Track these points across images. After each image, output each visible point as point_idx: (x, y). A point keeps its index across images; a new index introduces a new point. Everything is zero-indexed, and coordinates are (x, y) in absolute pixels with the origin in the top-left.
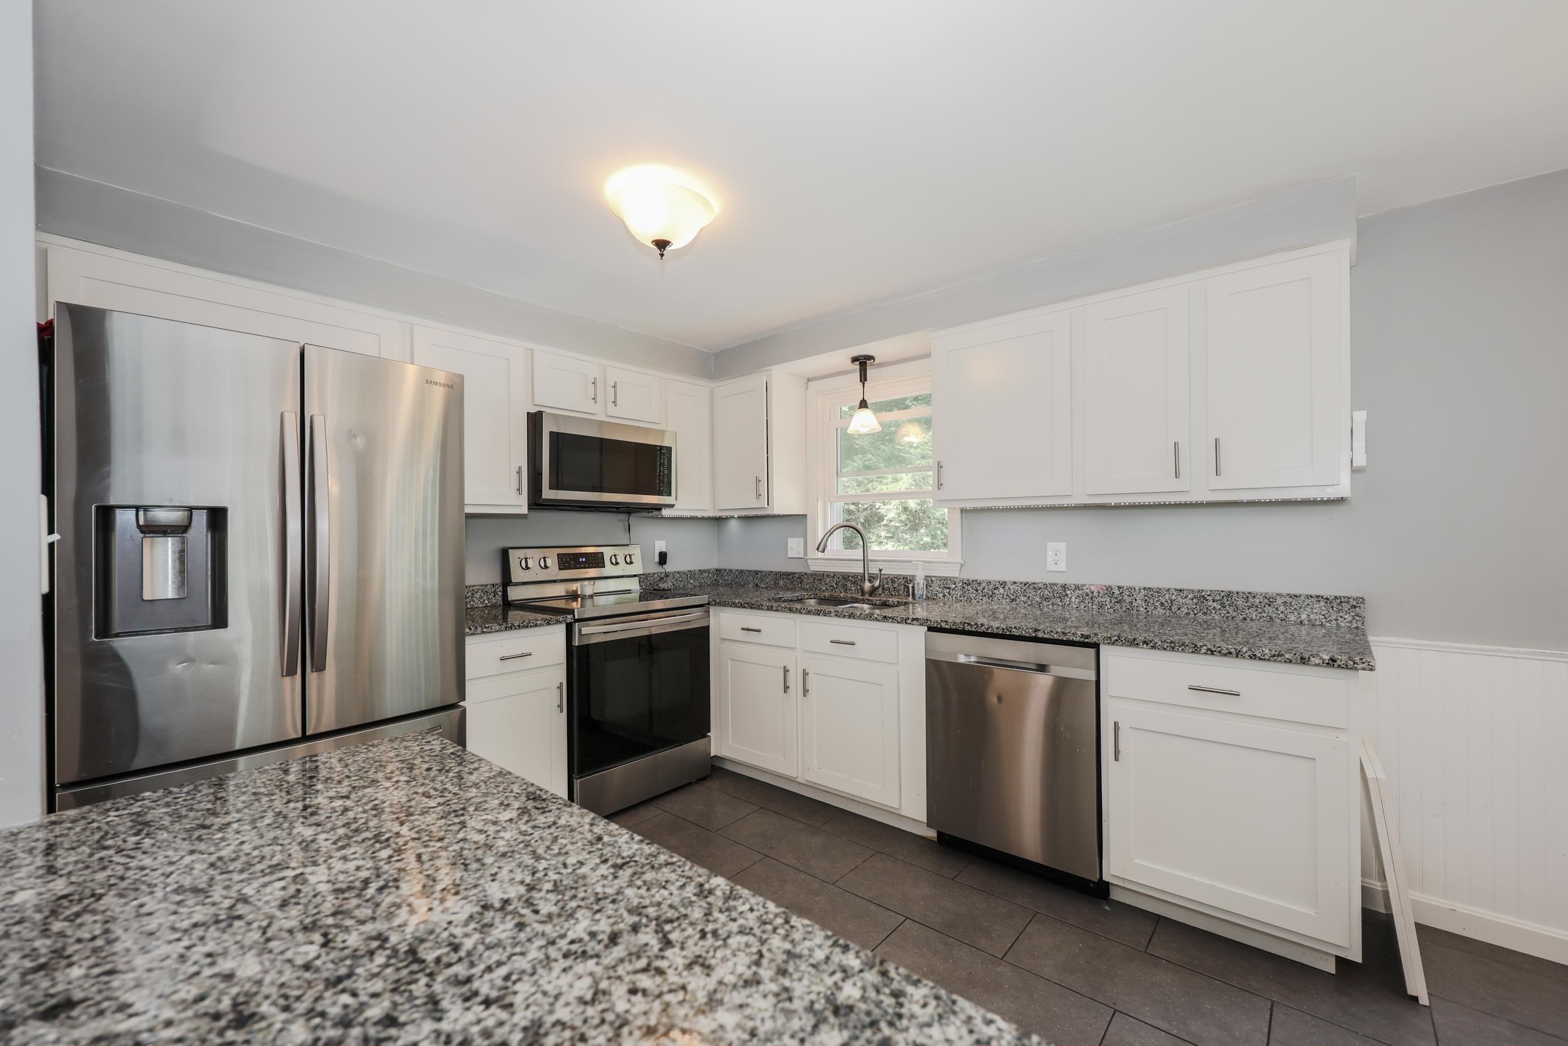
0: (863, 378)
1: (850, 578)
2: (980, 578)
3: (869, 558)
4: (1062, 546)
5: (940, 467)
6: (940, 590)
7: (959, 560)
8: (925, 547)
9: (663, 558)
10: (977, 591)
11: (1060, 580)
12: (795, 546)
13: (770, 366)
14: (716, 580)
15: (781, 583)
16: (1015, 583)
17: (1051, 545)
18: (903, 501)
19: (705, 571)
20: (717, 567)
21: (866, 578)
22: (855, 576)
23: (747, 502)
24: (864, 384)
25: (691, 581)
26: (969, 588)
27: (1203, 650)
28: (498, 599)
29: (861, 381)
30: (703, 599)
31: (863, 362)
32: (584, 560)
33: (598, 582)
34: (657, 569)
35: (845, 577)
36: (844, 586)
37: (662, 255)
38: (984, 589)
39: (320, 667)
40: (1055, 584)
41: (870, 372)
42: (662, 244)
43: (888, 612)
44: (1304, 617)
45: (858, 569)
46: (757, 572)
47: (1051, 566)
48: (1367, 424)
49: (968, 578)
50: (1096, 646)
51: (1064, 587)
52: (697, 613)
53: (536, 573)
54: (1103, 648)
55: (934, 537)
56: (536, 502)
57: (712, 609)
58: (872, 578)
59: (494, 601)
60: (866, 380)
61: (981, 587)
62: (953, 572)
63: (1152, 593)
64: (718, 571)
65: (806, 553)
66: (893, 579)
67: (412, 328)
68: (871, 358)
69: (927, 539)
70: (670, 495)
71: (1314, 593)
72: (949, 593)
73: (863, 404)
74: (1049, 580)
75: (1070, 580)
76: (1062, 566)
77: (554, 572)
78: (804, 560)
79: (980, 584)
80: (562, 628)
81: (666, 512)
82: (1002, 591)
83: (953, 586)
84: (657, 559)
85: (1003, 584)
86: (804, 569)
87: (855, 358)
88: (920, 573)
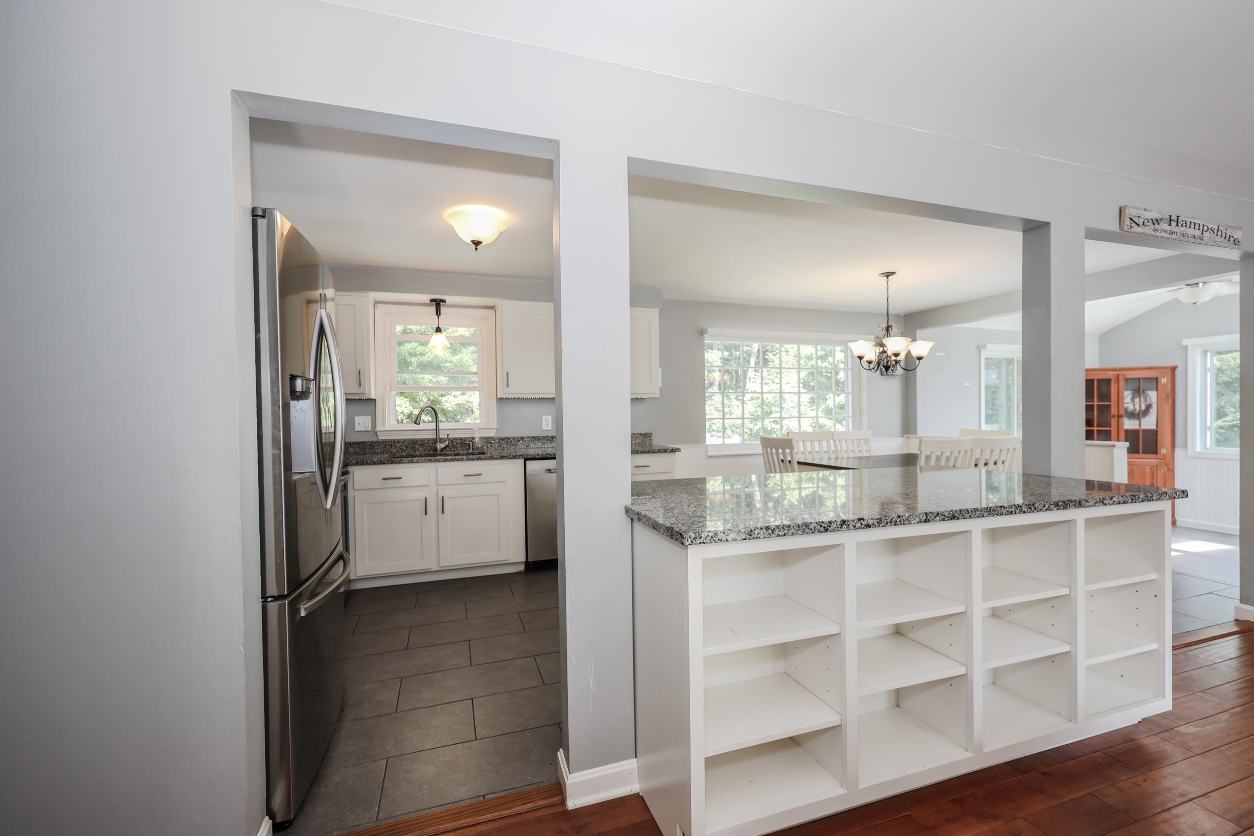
0: (438, 313)
1: (419, 442)
2: (509, 436)
3: (441, 429)
4: (550, 418)
6: (485, 444)
7: (496, 427)
10: (507, 443)
12: (364, 423)
13: (371, 291)
15: (351, 450)
16: (528, 437)
17: (544, 418)
18: (464, 392)
21: (438, 440)
23: (352, 388)
24: (438, 317)
26: (503, 442)
27: (640, 452)
29: (437, 314)
31: (438, 304)
37: (476, 249)
38: (511, 441)
40: (548, 436)
41: (443, 309)
42: (477, 243)
44: (637, 441)
47: (544, 428)
48: (662, 373)
49: (502, 436)
51: (552, 437)
58: (442, 440)
60: (440, 315)
61: (510, 441)
65: (376, 427)
68: (444, 301)
71: (639, 433)
72: (491, 446)
73: (438, 330)
74: (545, 435)
76: (550, 428)
78: (373, 432)
79: (509, 439)
82: (521, 442)
83: (494, 442)
85: (522, 438)
86: (374, 439)
87: (432, 300)
88: (477, 436)
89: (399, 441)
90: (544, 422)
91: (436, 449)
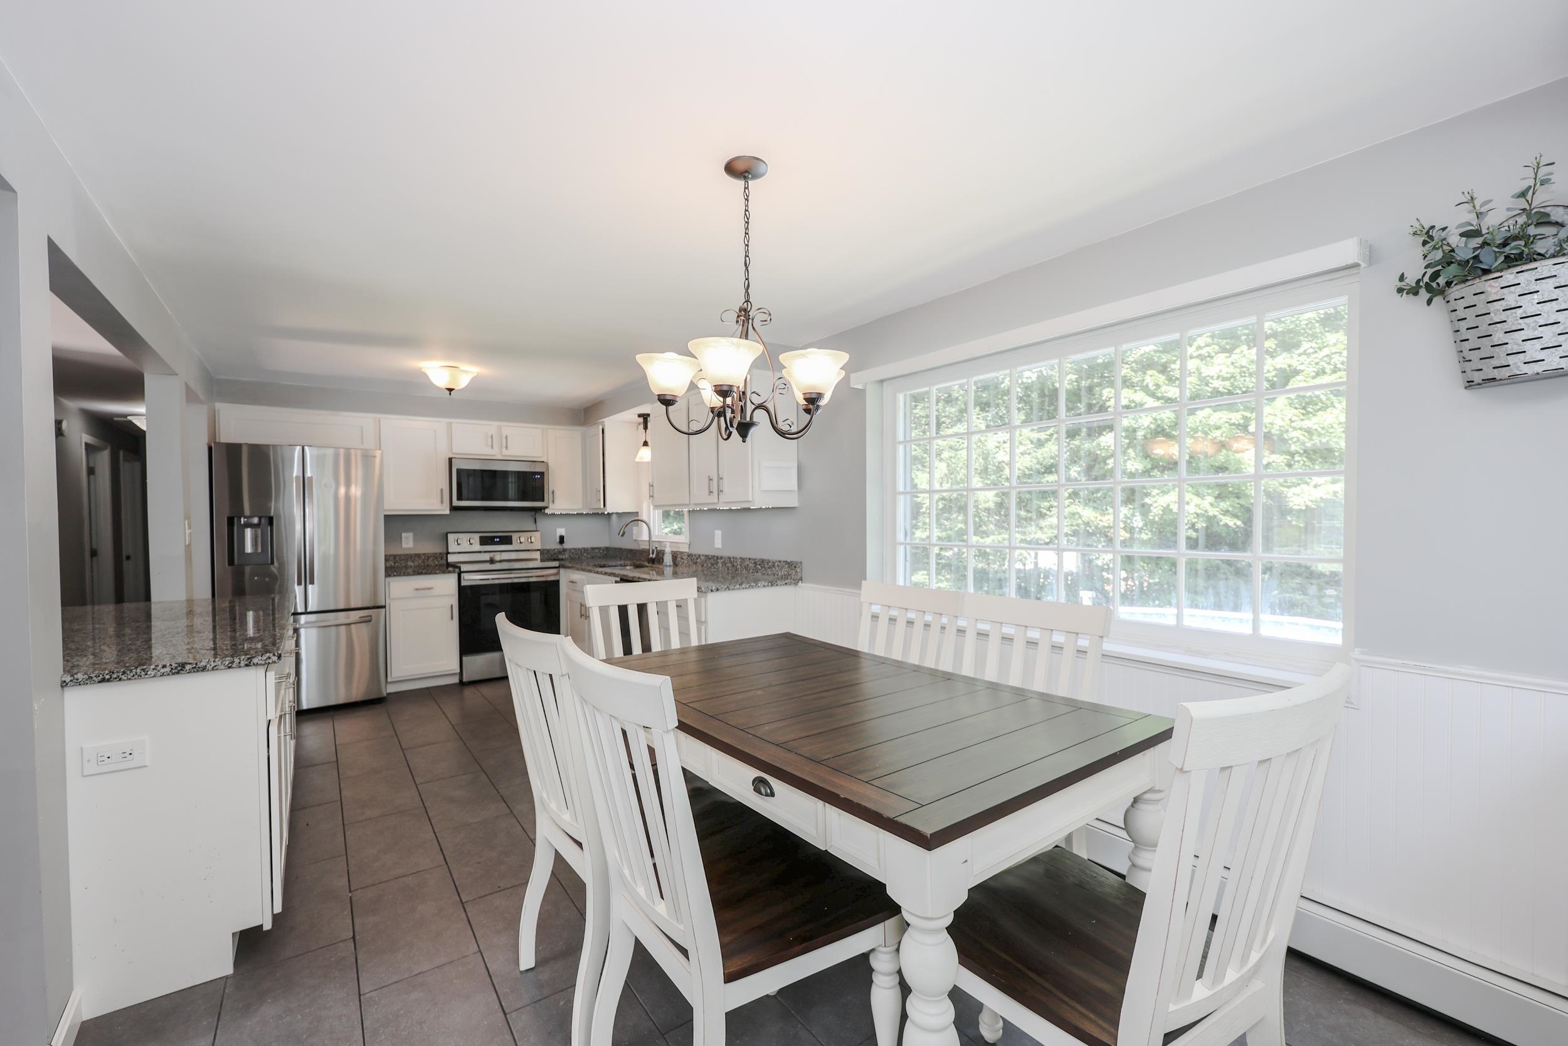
0: (646, 427)
3: (653, 540)
4: (720, 533)
7: (688, 541)
9: (562, 540)
11: (717, 554)
13: (602, 418)
14: (606, 554)
17: (717, 533)
19: (596, 548)
20: (607, 545)
21: (650, 551)
24: (646, 431)
25: (585, 554)
26: (689, 559)
28: (444, 562)
29: (645, 429)
31: (645, 417)
32: (498, 540)
33: (503, 553)
34: (559, 547)
37: (450, 394)
38: (694, 559)
39: (312, 582)
40: (715, 556)
42: (450, 390)
43: (608, 570)
47: (716, 545)
51: (718, 557)
52: (550, 572)
53: (465, 547)
56: (454, 509)
57: (561, 570)
59: (441, 562)
62: (685, 549)
64: (607, 549)
67: (379, 421)
68: (648, 415)
70: (543, 501)
73: (645, 444)
74: (714, 554)
75: (720, 554)
76: (720, 545)
77: (477, 547)
79: (693, 556)
80: (456, 576)
81: (547, 511)
82: (699, 560)
83: (684, 557)
84: (558, 540)
85: (700, 556)
87: (640, 416)
88: (668, 549)
90: (716, 540)
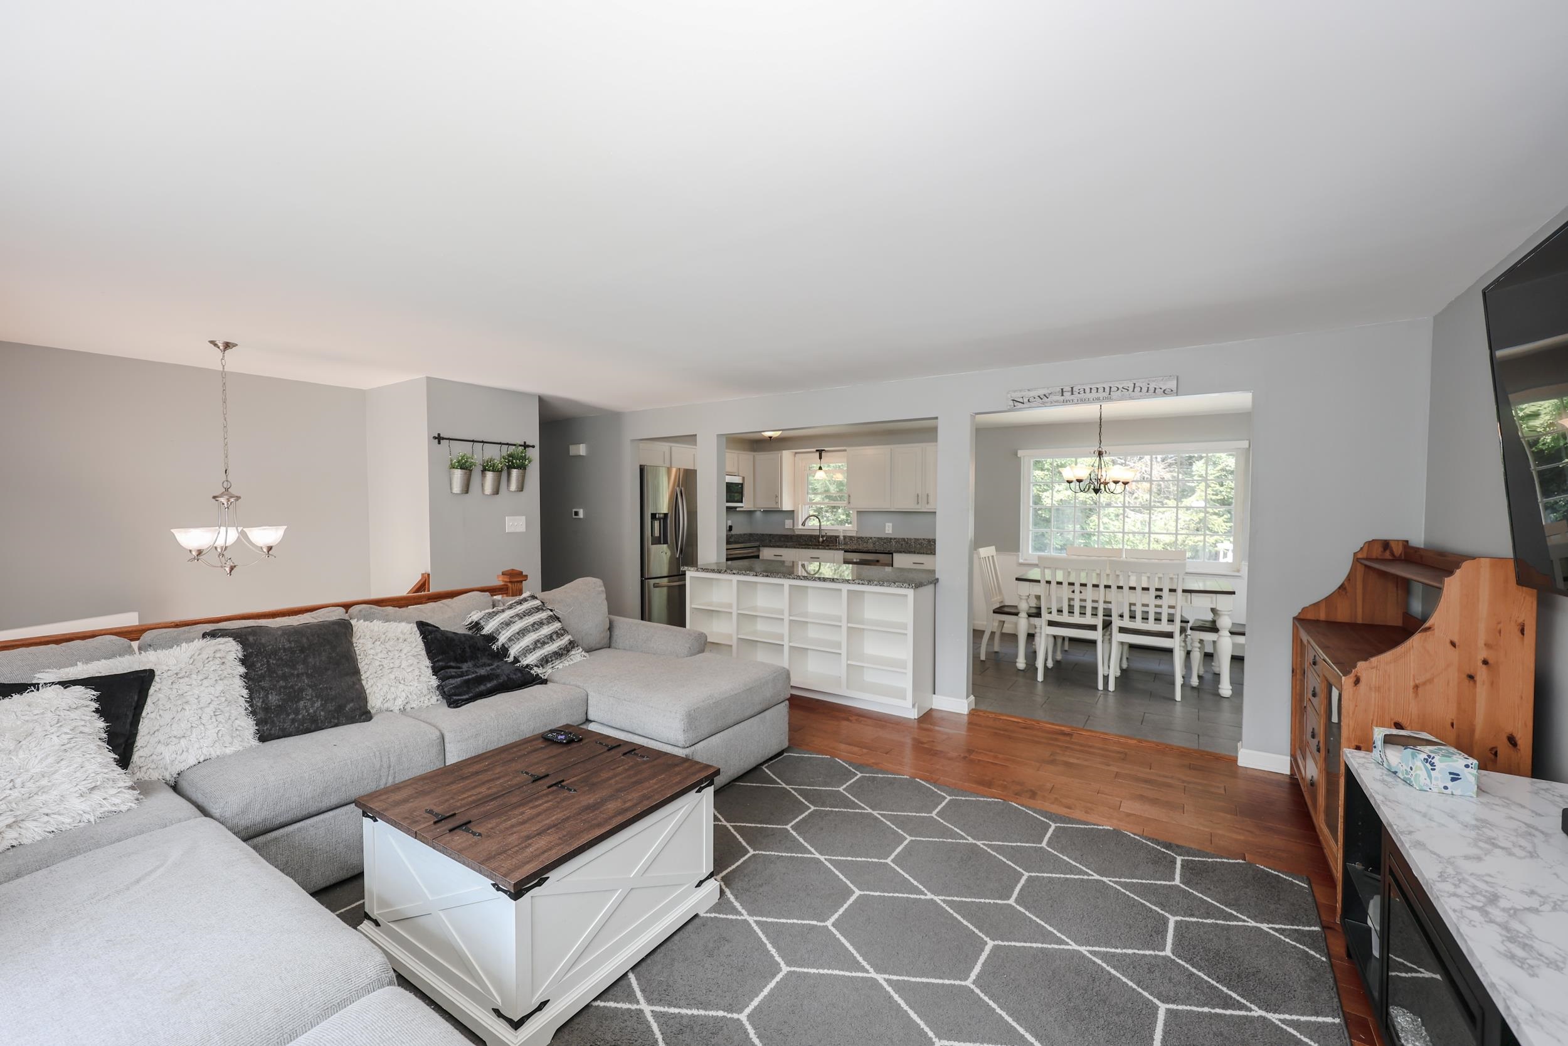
0: (820, 458)
2: (863, 536)
3: (822, 528)
4: (891, 524)
5: (849, 496)
6: (848, 541)
7: (856, 529)
8: (842, 522)
9: (730, 528)
10: (862, 541)
11: (890, 536)
12: (788, 524)
13: (781, 450)
15: (782, 539)
16: (875, 538)
17: (887, 524)
21: (820, 536)
22: (815, 536)
23: (770, 505)
24: (821, 460)
26: (860, 540)
30: (757, 544)
31: (820, 452)
35: (811, 536)
36: (811, 540)
38: (865, 540)
40: (889, 538)
41: (823, 455)
45: (817, 533)
46: (770, 535)
47: (887, 532)
49: (859, 536)
50: (892, 554)
51: (891, 539)
52: (755, 549)
54: (894, 554)
55: (848, 515)
57: (761, 549)
58: (823, 537)
60: (822, 458)
62: (853, 534)
63: (916, 540)
65: (793, 526)
66: (831, 537)
68: (824, 449)
69: (843, 517)
70: (742, 502)
73: (820, 468)
74: (886, 536)
75: (892, 537)
76: (890, 532)
78: (793, 530)
79: (863, 539)
82: (870, 541)
83: (853, 540)
85: (871, 538)
86: (792, 534)
87: (817, 451)
88: (841, 535)
89: (804, 536)
90: (887, 528)
91: (819, 542)
